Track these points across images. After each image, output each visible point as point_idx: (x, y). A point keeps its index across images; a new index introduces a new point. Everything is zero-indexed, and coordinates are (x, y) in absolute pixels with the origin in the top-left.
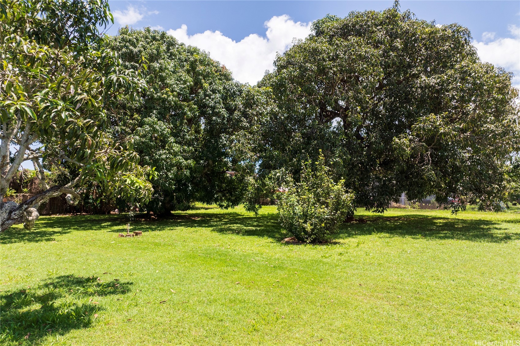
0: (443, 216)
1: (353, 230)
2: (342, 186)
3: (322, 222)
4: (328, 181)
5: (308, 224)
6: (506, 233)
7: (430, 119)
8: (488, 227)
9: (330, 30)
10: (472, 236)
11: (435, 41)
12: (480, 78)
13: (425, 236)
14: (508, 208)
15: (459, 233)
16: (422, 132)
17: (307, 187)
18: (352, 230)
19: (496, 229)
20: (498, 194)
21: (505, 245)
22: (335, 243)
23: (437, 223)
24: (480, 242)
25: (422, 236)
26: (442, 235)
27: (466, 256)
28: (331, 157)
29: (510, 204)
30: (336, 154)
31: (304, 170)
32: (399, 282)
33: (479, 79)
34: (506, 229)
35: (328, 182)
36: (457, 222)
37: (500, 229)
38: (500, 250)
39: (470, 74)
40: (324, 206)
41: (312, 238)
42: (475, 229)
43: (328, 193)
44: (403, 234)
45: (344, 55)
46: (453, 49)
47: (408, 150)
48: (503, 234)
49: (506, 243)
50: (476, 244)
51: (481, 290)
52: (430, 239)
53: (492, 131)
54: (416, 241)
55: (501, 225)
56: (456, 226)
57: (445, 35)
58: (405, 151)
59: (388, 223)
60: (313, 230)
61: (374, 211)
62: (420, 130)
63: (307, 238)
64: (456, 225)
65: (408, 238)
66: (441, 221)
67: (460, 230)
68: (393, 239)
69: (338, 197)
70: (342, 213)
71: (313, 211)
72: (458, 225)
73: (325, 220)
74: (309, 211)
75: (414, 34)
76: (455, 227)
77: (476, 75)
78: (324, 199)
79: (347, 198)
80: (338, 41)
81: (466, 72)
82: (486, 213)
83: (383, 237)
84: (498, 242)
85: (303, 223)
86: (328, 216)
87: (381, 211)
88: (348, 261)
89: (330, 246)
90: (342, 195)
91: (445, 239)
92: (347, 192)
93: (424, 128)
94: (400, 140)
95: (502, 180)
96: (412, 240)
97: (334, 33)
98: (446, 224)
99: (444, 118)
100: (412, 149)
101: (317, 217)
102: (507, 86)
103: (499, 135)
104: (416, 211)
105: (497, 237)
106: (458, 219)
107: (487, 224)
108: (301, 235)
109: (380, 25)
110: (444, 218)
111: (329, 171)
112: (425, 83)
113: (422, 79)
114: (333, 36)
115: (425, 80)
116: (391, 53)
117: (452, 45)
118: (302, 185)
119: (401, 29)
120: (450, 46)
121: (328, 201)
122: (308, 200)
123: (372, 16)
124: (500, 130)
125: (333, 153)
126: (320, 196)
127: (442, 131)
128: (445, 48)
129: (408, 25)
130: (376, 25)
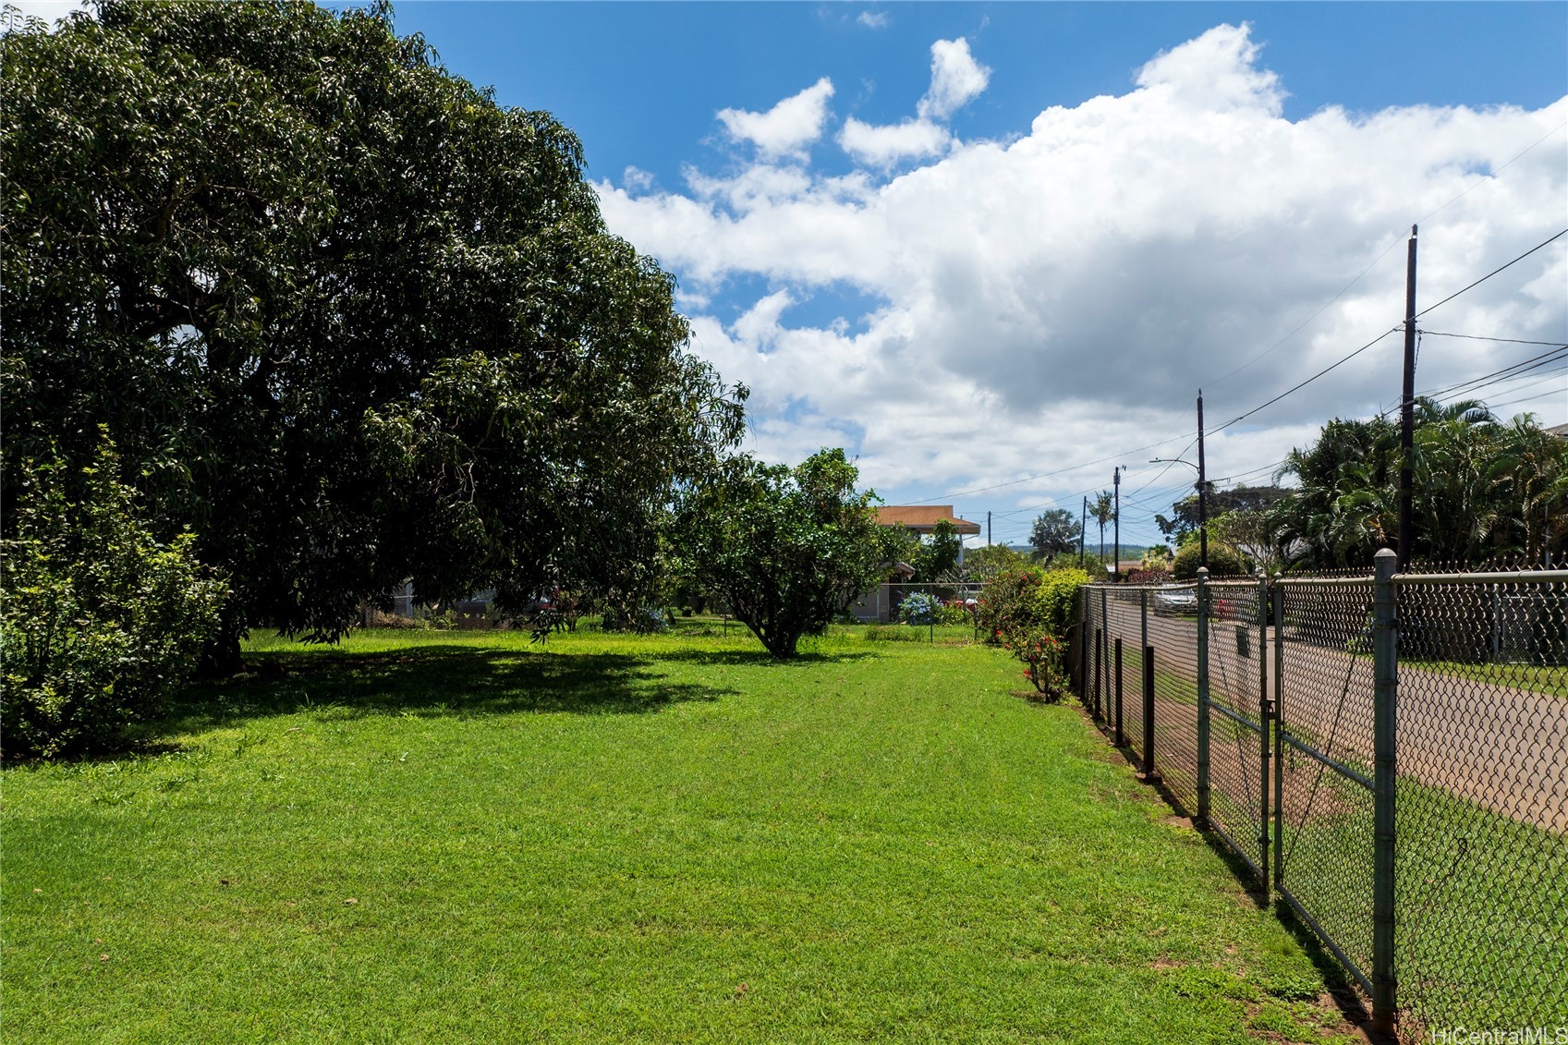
0: (515, 648)
1: (234, 701)
2: (186, 554)
3: (106, 678)
4: (132, 537)
5: (48, 690)
6: (659, 687)
7: (472, 367)
8: (622, 672)
9: (155, 16)
10: (582, 698)
11: (491, 146)
12: (601, 274)
13: (457, 706)
14: (672, 622)
15: (550, 692)
16: (450, 403)
17: (44, 554)
18: (231, 702)
19: (640, 676)
20: (645, 584)
21: (654, 717)
22: (158, 751)
23: (496, 667)
24: (599, 713)
25: (449, 706)
26: (505, 701)
27: (559, 753)
28: (148, 455)
29: (676, 612)
30: (168, 446)
31: (37, 495)
32: (356, 856)
33: (599, 277)
34: (661, 676)
35: (134, 538)
36: (548, 664)
37: (648, 677)
38: (641, 731)
39: (579, 259)
40: (112, 624)
41: (66, 738)
42: (591, 678)
43: (133, 578)
44: (393, 707)
45: (200, 114)
46: (538, 181)
47: (410, 453)
48: (652, 689)
49: (656, 711)
50: (588, 719)
51: (581, 847)
52: (471, 714)
53: (628, 420)
54: (430, 723)
55: (652, 667)
56: (546, 674)
57: (519, 136)
58: (401, 453)
59: (355, 673)
60: (67, 710)
61: (307, 638)
62: (444, 395)
63: (44, 741)
64: (545, 670)
65: (410, 717)
66: (509, 661)
67: (553, 683)
68: (361, 722)
69: (169, 590)
70: (186, 646)
71: (70, 643)
72: (550, 670)
73: (116, 671)
74: (53, 641)
75: (433, 112)
76: (542, 678)
77: (593, 264)
78: (114, 599)
79: (202, 596)
80: (181, 61)
81: (568, 249)
82: (623, 635)
83: (330, 719)
84: (640, 712)
85: (26, 685)
86: (129, 657)
87: (329, 636)
88: (195, 807)
89: (135, 763)
90: (186, 584)
91: (510, 712)
92: (204, 575)
93: (455, 390)
94: (385, 419)
95: (652, 550)
96: (420, 720)
97: (169, 31)
98: (519, 670)
99: (510, 369)
100: (423, 448)
101: (86, 664)
102: (663, 306)
103: (641, 430)
104: (443, 634)
105: (638, 698)
106: (554, 656)
107: (619, 667)
108: (20, 730)
109: (330, 53)
110: (517, 654)
111: (137, 500)
112: (462, 260)
113: (455, 249)
114: (165, 40)
115: (461, 252)
116: (363, 148)
117: (536, 170)
118: (24, 548)
119: (397, 85)
120: (531, 171)
121: (132, 604)
122: (51, 601)
123: (307, 16)
124: (645, 419)
125: (156, 440)
126: (101, 588)
127: (504, 404)
128: (519, 173)
129: (417, 77)
130: (319, 52)
